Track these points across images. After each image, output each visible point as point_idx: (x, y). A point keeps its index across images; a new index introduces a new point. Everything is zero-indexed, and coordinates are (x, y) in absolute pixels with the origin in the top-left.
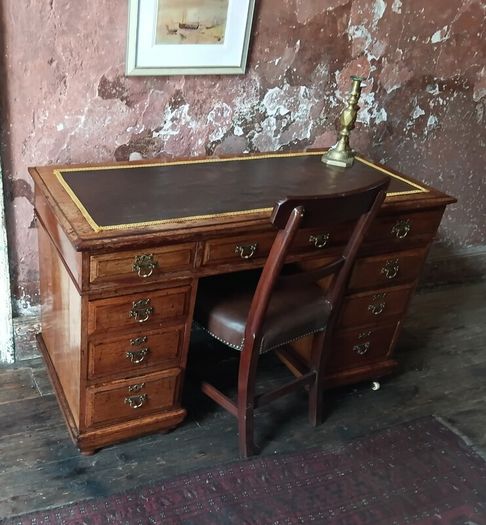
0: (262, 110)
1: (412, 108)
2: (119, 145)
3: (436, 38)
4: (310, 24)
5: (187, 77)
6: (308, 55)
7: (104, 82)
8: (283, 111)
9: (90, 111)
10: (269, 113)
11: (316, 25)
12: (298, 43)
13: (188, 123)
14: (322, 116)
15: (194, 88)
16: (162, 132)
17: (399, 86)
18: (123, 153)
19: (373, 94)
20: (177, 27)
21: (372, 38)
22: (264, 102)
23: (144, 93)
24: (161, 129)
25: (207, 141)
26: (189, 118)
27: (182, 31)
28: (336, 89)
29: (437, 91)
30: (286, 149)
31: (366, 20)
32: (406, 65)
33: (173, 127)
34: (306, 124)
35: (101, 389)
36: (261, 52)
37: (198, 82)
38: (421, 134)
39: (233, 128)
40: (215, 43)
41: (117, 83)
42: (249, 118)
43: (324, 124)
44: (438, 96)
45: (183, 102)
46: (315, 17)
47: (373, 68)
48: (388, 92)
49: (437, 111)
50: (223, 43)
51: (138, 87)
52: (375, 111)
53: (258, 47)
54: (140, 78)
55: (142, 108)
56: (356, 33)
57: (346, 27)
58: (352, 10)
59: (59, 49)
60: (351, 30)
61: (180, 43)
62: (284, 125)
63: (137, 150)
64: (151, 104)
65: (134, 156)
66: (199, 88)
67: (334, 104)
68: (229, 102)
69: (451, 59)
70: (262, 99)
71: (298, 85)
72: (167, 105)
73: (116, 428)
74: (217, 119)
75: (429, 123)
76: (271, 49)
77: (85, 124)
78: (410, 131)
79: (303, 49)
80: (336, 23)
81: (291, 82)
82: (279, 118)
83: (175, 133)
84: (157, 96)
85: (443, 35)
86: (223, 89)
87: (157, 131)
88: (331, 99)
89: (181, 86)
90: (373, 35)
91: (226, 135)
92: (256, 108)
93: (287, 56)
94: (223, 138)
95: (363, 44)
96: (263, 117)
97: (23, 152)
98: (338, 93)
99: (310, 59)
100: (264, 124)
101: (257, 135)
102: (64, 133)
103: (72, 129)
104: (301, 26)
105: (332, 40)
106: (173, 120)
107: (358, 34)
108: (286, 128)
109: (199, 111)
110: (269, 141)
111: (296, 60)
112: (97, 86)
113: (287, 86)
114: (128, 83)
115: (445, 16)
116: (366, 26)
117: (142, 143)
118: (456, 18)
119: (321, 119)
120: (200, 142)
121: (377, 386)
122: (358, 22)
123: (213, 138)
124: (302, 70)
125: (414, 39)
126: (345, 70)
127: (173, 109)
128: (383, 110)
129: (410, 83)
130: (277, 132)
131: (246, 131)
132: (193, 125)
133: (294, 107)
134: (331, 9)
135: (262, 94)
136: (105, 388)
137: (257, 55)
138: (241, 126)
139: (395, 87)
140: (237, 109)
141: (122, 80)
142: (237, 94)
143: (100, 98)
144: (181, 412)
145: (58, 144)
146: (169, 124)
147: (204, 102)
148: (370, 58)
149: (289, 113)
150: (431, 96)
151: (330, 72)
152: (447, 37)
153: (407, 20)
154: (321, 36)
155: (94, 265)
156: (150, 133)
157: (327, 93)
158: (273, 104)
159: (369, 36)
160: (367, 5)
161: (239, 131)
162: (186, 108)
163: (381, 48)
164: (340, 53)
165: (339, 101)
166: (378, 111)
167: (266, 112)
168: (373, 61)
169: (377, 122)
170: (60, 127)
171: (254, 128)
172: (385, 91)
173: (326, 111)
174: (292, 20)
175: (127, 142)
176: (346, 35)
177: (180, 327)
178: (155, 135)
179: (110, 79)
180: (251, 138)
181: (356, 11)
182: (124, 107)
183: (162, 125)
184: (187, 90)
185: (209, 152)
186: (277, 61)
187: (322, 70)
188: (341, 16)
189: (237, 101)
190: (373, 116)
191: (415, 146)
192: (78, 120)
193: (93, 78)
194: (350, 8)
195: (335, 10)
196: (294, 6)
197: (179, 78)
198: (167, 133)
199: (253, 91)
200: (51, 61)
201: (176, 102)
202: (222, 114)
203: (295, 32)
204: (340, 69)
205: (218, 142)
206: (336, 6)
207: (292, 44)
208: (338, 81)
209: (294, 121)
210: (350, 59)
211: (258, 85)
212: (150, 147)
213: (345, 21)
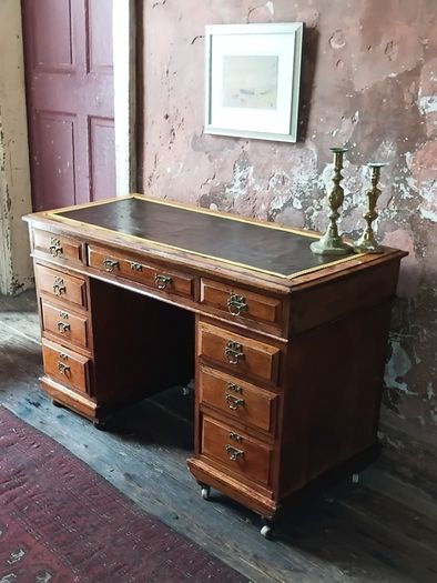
0: (320, 185)
2: (202, 193)
4: (371, 93)
5: (252, 140)
6: (369, 130)
7: (195, 138)
9: (186, 161)
11: (375, 94)
12: (357, 114)
13: (254, 186)
14: (391, 208)
15: (257, 152)
16: (233, 189)
18: (205, 202)
20: (239, 92)
22: (323, 177)
23: (221, 150)
24: (232, 186)
25: (269, 208)
26: (254, 181)
27: (243, 96)
28: (408, 175)
33: (243, 187)
36: (318, 121)
37: (261, 146)
39: (291, 201)
40: (268, 109)
42: (307, 191)
43: (396, 218)
45: (248, 164)
46: (375, 86)
50: (275, 109)
51: (217, 144)
53: (314, 116)
54: (218, 137)
55: (218, 163)
56: (429, 105)
57: (415, 98)
58: (422, 77)
59: (171, 107)
60: (422, 102)
61: (241, 107)
62: (345, 208)
63: (215, 202)
64: (225, 161)
65: (213, 206)
66: (260, 152)
67: (406, 195)
68: (288, 171)
70: (320, 173)
71: (359, 163)
72: (237, 166)
74: (277, 185)
76: (328, 119)
77: (183, 171)
79: (363, 123)
80: (402, 92)
81: (351, 160)
83: (243, 193)
84: (230, 154)
86: (282, 156)
87: (229, 187)
88: (402, 187)
89: (248, 147)
91: (285, 206)
92: (314, 182)
93: (344, 129)
94: (283, 208)
96: (322, 193)
97: (149, 185)
98: (411, 181)
99: (372, 134)
100: (323, 202)
101: (316, 213)
102: (171, 175)
103: (175, 173)
104: (359, 95)
105: (398, 113)
106: (241, 179)
107: (433, 108)
108: (347, 213)
109: (263, 174)
111: (355, 134)
112: (190, 140)
113: (346, 163)
114: (210, 140)
117: (217, 196)
119: (391, 211)
120: (263, 207)
122: (431, 92)
123: (274, 206)
124: (364, 146)
126: (420, 153)
127: (241, 169)
131: (304, 206)
132: (257, 188)
133: (356, 189)
134: (393, 75)
135: (320, 169)
137: (313, 124)
138: (299, 199)
140: (295, 179)
142: (293, 164)
143: (192, 151)
145: (167, 184)
146: (238, 184)
147: (267, 165)
149: (351, 195)
151: (398, 153)
154: (384, 107)
156: (224, 188)
157: (396, 179)
161: (298, 204)
162: (251, 169)
164: (411, 131)
165: (412, 192)
167: (324, 188)
170: (169, 170)
171: (312, 204)
173: (396, 201)
174: (349, 87)
175: (208, 193)
176: (415, 109)
178: (228, 190)
180: (311, 214)
181: (428, 76)
182: (207, 161)
183: (233, 182)
184: (252, 152)
185: (270, 219)
186: (334, 133)
187: (389, 149)
188: (408, 84)
189: (295, 171)
193: (189, 132)
194: (419, 75)
195: (399, 77)
196: (349, 72)
197: (247, 140)
198: (237, 192)
199: (311, 163)
200: (167, 117)
201: (244, 162)
202: (283, 182)
203: (355, 102)
204: (412, 150)
205: (278, 211)
206: (401, 72)
207: (349, 114)
208: (409, 165)
209: (357, 206)
210: (425, 139)
211: (316, 157)
212: (224, 201)
213: (412, 90)
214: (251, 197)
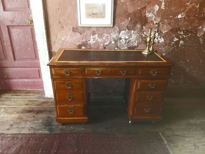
1: (173, 38)
2: (79, 44)
3: (180, 16)
4: (133, 13)
5: (96, 27)
6: (133, 22)
7: (73, 28)
8: (127, 37)
9: (70, 35)
10: (122, 38)
11: (135, 13)
12: (130, 18)
13: (98, 40)
14: (140, 39)
15: (98, 30)
16: (90, 42)
17: (167, 31)
18: (80, 46)
19: (158, 33)
20: (91, 14)
21: (155, 17)
22: (120, 34)
23: (85, 31)
24: (90, 41)
25: (104, 45)
26: (98, 38)
27: (93, 15)
28: (144, 31)
29: (182, 33)
30: (129, 48)
31: (152, 12)
32: (169, 25)
33: (94, 40)
34: (135, 42)
35: (60, 106)
36: (118, 21)
37: (99, 28)
38: (178, 46)
39: (111, 41)
40: (102, 18)
41: (77, 28)
42: (116, 39)
43: (141, 41)
44: (183, 34)
45: (95, 34)
46: (134, 11)
47: (157, 26)
48: (164, 33)
49: (183, 39)
50: (105, 18)
51: (83, 30)
52: (159, 38)
53: (117, 19)
54: (83, 27)
55: (84, 35)
56: (149, 15)
57: (145, 13)
58: (147, 8)
59: (61, 20)
60: (147, 14)
61: (93, 18)
62: (127, 41)
63: (84, 46)
64: (86, 34)
66: (100, 30)
67: (144, 36)
68: (109, 34)
69: (187, 23)
70: (119, 34)
71: (131, 30)
72: (91, 34)
74: (106, 39)
75: (180, 43)
76: (121, 20)
77: (69, 38)
78: (174, 45)
79: (131, 20)
80: (142, 12)
81: (128, 29)
82: (126, 39)
83: (94, 42)
84: (88, 32)
85: (182, 15)
86: (107, 31)
87: (89, 41)
88: (143, 34)
89: (95, 30)
90: (155, 16)
92: (118, 36)
93: (126, 22)
94: (109, 44)
95: (152, 18)
96: (121, 39)
97: (54, 45)
98: (145, 33)
99: (134, 23)
100: (121, 41)
101: (119, 44)
103: (66, 39)
104: (130, 14)
105: (140, 17)
106: (93, 38)
107: (150, 15)
108: (128, 42)
109: (100, 36)
110: (123, 46)
111: (129, 23)
112: (72, 29)
113: (127, 30)
114: (80, 29)
115: (182, 10)
116: (152, 13)
117: (85, 44)
118: (187, 10)
119: (140, 40)
120: (102, 45)
122: (149, 12)
123: (106, 44)
124: (132, 26)
125: (171, 17)
126: (147, 26)
127: (93, 36)
128: (162, 38)
129: (171, 30)
130: (125, 43)
131: (115, 43)
132: (99, 40)
133: (130, 36)
134: (139, 8)
135: (119, 32)
136: (62, 106)
137: (116, 21)
138: (114, 41)
139: (166, 31)
140: (112, 36)
141: (78, 28)
142: (111, 32)
143: (73, 32)
144: (87, 118)
145: (63, 43)
146: (92, 40)
147: (102, 34)
148: (155, 22)
149: (129, 38)
150: (180, 35)
151: (141, 27)
152: (184, 16)
153: (167, 11)
154: (137, 16)
156: (87, 42)
157: (141, 33)
158: (123, 35)
159: (154, 16)
160: (152, 7)
161: (113, 42)
162: (97, 35)
163: (159, 20)
164: (144, 21)
165: (145, 35)
166: (160, 38)
167: (121, 37)
168: (156, 24)
169: (160, 42)
170: (63, 39)
171: (118, 42)
172: (162, 33)
173: (141, 38)
174: (127, 12)
175: (81, 44)
176: (145, 16)
178: (88, 42)
179: (75, 27)
180: (117, 44)
181: (148, 8)
182: (79, 35)
183: (90, 40)
184: (97, 30)
185: (105, 48)
186: (123, 23)
187: (139, 26)
188: (143, 10)
189: (112, 34)
190: (158, 40)
191: (176, 50)
192: (67, 37)
193: (71, 27)
194: (146, 8)
195: (141, 9)
196: (127, 8)
197: (94, 27)
198: (92, 42)
199: (116, 31)
200: (60, 23)
201: (94, 34)
202: (108, 37)
203: (128, 15)
204: (145, 26)
205: (107, 45)
206: (141, 8)
207: (128, 18)
208: (144, 29)
209: (131, 40)
210: (148, 23)
211: (118, 30)
212: (87, 45)
213: (144, 12)
214: (97, 43)
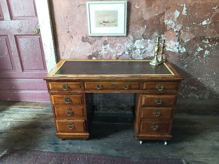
0: (134, 46)
1: (197, 48)
2: (89, 55)
3: (204, 23)
4: (149, 20)
5: (108, 36)
6: (150, 29)
7: (83, 38)
8: (143, 47)
9: (80, 45)
10: (137, 48)
11: (151, 20)
12: (145, 26)
13: (110, 50)
15: (110, 40)
16: (101, 52)
17: (190, 40)
18: (90, 57)
19: (178, 42)
20: (102, 22)
21: (175, 24)
22: (135, 44)
23: (95, 41)
24: (101, 51)
25: (117, 56)
26: (110, 48)
27: (104, 23)
29: (207, 42)
30: (145, 59)
31: (171, 18)
32: (192, 33)
33: (105, 51)
34: (152, 52)
35: (59, 121)
36: (132, 29)
37: (112, 38)
38: (202, 57)
39: (125, 52)
40: (115, 27)
41: (87, 38)
42: (130, 49)
44: (208, 43)
45: (107, 43)
46: (151, 18)
47: (177, 34)
48: (185, 42)
49: (209, 49)
50: (118, 26)
51: (93, 39)
52: (180, 48)
53: (131, 27)
54: (93, 37)
55: (95, 45)
56: (168, 22)
57: (164, 20)
59: (70, 29)
60: (166, 21)
61: (104, 27)
62: (143, 51)
63: (94, 57)
64: (97, 44)
65: (94, 58)
66: (112, 40)
68: (123, 44)
69: (213, 30)
70: (134, 43)
71: (147, 39)
72: (102, 44)
73: (67, 134)
74: (119, 49)
75: (205, 53)
76: (136, 28)
77: (79, 49)
78: (197, 55)
79: (147, 28)
80: (159, 19)
81: (144, 38)
82: (141, 49)
83: (106, 52)
84: (99, 42)
85: (207, 22)
86: (120, 40)
87: (100, 51)
89: (106, 39)
90: (175, 23)
91: (122, 54)
92: (133, 46)
93: (141, 30)
95: (171, 26)
96: (135, 49)
97: (63, 55)
99: (151, 31)
100: (136, 51)
101: (133, 54)
102: (73, 51)
103: (75, 50)
104: (146, 21)
105: (158, 25)
106: (105, 49)
107: (169, 22)
108: (144, 53)
109: (113, 46)
110: (138, 56)
111: (145, 31)
112: (81, 38)
113: (143, 39)
114: (90, 38)
115: (207, 15)
116: (172, 20)
117: (96, 55)
118: (213, 16)
120: (114, 55)
121: (166, 143)
122: (169, 19)
123: (118, 54)
124: (148, 34)
125: (194, 23)
126: (165, 34)
127: (104, 46)
128: (183, 48)
129: (194, 39)
130: (141, 54)
131: (129, 53)
132: (111, 50)
133: (146, 46)
134: (157, 15)
135: (134, 42)
136: (61, 121)
137: (130, 30)
138: (127, 51)
139: (188, 40)
140: (125, 46)
141: (88, 37)
142: (125, 42)
143: (82, 42)
144: (88, 134)
145: (72, 54)
146: (103, 50)
147: (114, 44)
148: (175, 30)
149: (145, 48)
150: (205, 44)
151: (159, 35)
152: (209, 23)
153: (190, 17)
154: (154, 23)
155: (50, 84)
156: (98, 52)
158: (139, 44)
159: (174, 23)
160: (171, 13)
161: (127, 53)
162: (108, 45)
163: (179, 27)
164: (163, 29)
166: (181, 48)
167: (136, 47)
168: (177, 31)
169: (182, 52)
170: (72, 49)
171: (132, 52)
172: (183, 42)
174: (142, 19)
175: (91, 54)
176: (164, 23)
177: (82, 107)
178: (99, 53)
179: (85, 37)
180: (132, 55)
181: (166, 16)
182: (89, 45)
183: (101, 50)
184: (108, 40)
185: (117, 58)
186: (138, 31)
187: (156, 34)
188: (161, 17)
189: (125, 44)
190: (179, 50)
191: (200, 61)
192: (77, 48)
193: (80, 36)
194: (164, 14)
195: (158, 15)
196: (142, 14)
197: (105, 37)
198: (103, 52)
199: (131, 41)
200: (68, 32)
201: (105, 43)
202: (121, 47)
203: (144, 23)
204: (163, 34)
205: (120, 56)
206: (159, 14)
207: (143, 26)
209: (147, 50)
210: (167, 31)
211: (132, 39)
212: (98, 56)
213: (163, 18)
214: (109, 53)
